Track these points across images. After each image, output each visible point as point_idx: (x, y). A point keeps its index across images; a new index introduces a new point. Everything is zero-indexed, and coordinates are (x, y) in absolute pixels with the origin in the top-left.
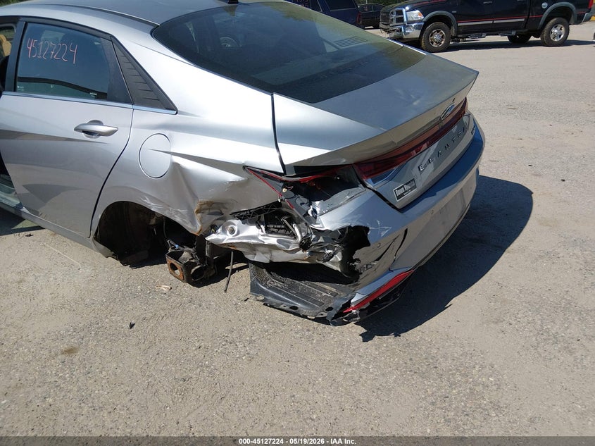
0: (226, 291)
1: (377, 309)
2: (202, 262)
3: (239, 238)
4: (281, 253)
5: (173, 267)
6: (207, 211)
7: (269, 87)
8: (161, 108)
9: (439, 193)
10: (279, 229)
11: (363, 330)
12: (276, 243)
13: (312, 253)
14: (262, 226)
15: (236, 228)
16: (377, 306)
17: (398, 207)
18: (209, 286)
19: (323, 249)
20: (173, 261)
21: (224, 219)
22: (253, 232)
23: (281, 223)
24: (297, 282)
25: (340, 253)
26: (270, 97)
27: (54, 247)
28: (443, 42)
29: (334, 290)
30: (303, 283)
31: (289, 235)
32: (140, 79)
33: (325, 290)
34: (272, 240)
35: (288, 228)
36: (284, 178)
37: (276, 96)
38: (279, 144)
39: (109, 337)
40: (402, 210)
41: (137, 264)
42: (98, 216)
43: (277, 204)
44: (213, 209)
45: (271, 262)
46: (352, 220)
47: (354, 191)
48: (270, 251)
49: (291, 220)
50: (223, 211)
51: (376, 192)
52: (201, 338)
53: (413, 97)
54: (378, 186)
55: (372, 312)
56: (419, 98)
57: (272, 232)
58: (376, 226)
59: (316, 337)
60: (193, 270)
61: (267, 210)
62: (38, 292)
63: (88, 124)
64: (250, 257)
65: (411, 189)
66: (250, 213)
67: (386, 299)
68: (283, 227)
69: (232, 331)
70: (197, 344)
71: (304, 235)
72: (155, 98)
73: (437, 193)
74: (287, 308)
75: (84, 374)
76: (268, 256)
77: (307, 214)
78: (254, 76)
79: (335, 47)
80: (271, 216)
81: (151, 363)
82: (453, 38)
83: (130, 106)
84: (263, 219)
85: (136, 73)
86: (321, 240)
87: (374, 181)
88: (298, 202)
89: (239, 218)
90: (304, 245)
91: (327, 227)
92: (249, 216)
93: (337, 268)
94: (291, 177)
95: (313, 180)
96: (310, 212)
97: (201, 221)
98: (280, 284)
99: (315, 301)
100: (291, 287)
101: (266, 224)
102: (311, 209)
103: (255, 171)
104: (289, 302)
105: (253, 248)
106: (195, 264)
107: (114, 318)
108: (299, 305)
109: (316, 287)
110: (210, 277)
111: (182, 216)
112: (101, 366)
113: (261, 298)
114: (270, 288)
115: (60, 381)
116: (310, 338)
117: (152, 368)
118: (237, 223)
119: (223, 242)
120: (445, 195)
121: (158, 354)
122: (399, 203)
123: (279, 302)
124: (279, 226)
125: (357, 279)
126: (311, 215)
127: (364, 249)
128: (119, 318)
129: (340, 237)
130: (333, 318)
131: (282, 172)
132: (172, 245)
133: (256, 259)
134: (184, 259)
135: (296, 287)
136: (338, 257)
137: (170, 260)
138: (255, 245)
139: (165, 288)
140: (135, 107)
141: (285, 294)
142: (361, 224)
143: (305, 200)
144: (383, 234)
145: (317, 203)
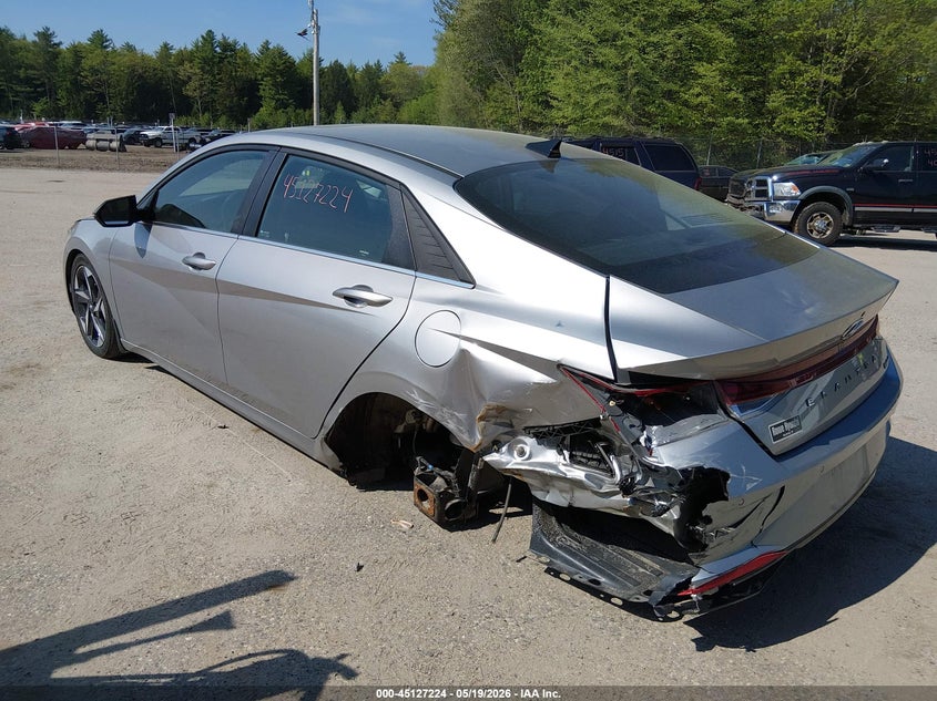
0: (494, 541)
1: (727, 601)
2: (462, 495)
3: (530, 464)
4: (588, 494)
5: (422, 496)
6: (493, 420)
7: (605, 268)
8: (453, 278)
9: (835, 443)
10: (589, 459)
11: (698, 635)
12: (584, 479)
13: (634, 500)
14: (565, 452)
15: (527, 449)
16: (726, 597)
17: (774, 453)
18: (465, 532)
19: (651, 497)
20: (424, 487)
21: (513, 434)
22: (551, 459)
23: (594, 451)
24: (601, 546)
25: (677, 508)
26: (604, 280)
27: (255, 446)
28: (828, 233)
29: (657, 567)
30: (610, 549)
31: (603, 470)
32: (431, 240)
33: (643, 565)
34: (578, 473)
35: (604, 458)
36: (613, 387)
37: (613, 280)
38: (613, 341)
39: (328, 578)
40: (780, 458)
41: (366, 485)
42: (339, 408)
43: (596, 422)
44: (501, 417)
45: (570, 507)
46: (707, 458)
47: (710, 419)
48: (572, 490)
49: (609, 449)
50: (515, 422)
51: (744, 426)
52: (455, 602)
53: (804, 302)
54: (748, 417)
55: (718, 605)
56: (812, 305)
57: (579, 463)
58: (740, 472)
59: (624, 633)
60: (449, 504)
61: (578, 429)
62: (235, 504)
63: (354, 288)
64: (538, 494)
65: (794, 430)
66: (554, 430)
67: (742, 588)
68: (595, 457)
69: (499, 600)
70: (450, 610)
71: (625, 473)
72: (448, 265)
73: (831, 442)
74: (584, 580)
75: (294, 621)
76: (568, 496)
77: (638, 442)
78: (580, 250)
79: (683, 224)
80: (581, 440)
81: (385, 623)
82: (845, 227)
83: (413, 272)
84: (567, 441)
85: (428, 232)
86: (650, 483)
87: (742, 409)
88: (627, 423)
89: (536, 436)
90: (626, 487)
91: (666, 463)
92: (551, 434)
93: (669, 530)
94: (624, 387)
95: (652, 396)
96: (642, 440)
97: (482, 433)
98: (574, 544)
99: (627, 578)
100: (592, 551)
101: (571, 449)
102: (645, 436)
103: (573, 373)
104: (587, 572)
105: (548, 480)
106: (452, 497)
107: (335, 554)
108: (603, 580)
109: (630, 557)
110: (468, 520)
111: (459, 421)
112: (317, 615)
113: (545, 559)
114: (560, 547)
115: (262, 626)
116: (615, 632)
117: (387, 630)
118: (529, 443)
119: (508, 467)
120: (842, 448)
121: (395, 612)
122: (776, 447)
123: (573, 569)
124: (590, 456)
125: (705, 547)
126: (643, 444)
127: (719, 504)
128: (342, 555)
129: (681, 483)
130: (659, 603)
131: (613, 378)
132: (422, 464)
133: (548, 499)
134: (437, 487)
135: (600, 553)
136: (675, 514)
137: (419, 485)
138: (552, 477)
139: (404, 524)
140: (418, 274)
141: (581, 560)
142: (719, 468)
143: (637, 422)
144: (749, 487)
145: (655, 428)
